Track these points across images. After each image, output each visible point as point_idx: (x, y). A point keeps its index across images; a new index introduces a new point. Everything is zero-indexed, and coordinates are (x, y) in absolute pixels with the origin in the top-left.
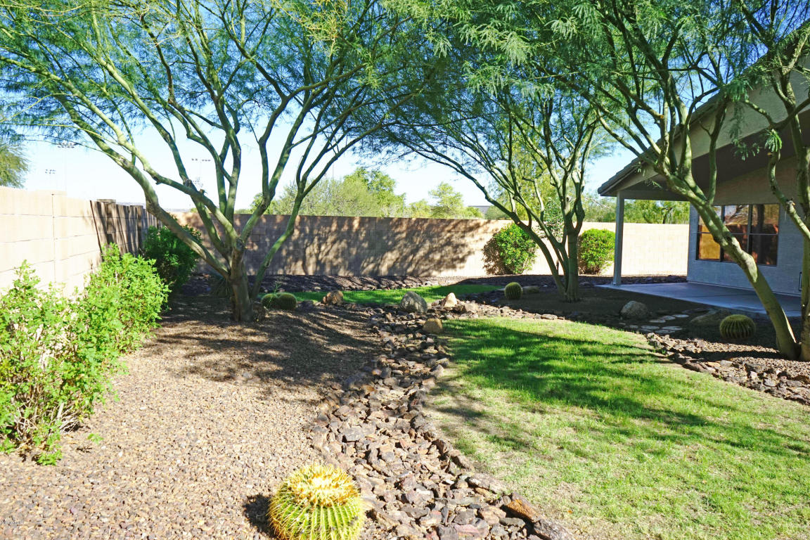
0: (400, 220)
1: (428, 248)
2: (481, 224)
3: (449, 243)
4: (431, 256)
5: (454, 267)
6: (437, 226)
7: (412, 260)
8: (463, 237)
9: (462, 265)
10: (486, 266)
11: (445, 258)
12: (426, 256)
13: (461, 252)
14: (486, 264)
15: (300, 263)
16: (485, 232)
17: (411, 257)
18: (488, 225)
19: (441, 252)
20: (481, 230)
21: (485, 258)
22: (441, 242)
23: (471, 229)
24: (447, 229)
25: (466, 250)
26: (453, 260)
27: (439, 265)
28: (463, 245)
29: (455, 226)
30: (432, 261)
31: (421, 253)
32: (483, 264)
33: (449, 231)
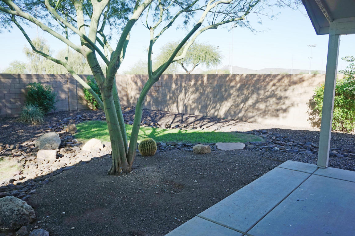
0: (234, 76)
1: (255, 99)
2: (305, 79)
3: (273, 95)
4: (257, 105)
5: (277, 116)
6: (264, 81)
7: (243, 108)
8: (286, 90)
9: (285, 114)
10: (311, 119)
11: (270, 108)
12: (254, 105)
13: (284, 103)
14: (311, 117)
15: (175, 105)
16: (310, 85)
17: (242, 105)
18: (314, 78)
19: (266, 102)
20: (305, 84)
21: (311, 111)
22: (266, 94)
23: (295, 83)
24: (271, 83)
25: (288, 102)
26: (278, 110)
27: (264, 113)
28: (286, 98)
29: (279, 80)
30: (258, 109)
31: (250, 102)
32: (308, 116)
33: (274, 85)
